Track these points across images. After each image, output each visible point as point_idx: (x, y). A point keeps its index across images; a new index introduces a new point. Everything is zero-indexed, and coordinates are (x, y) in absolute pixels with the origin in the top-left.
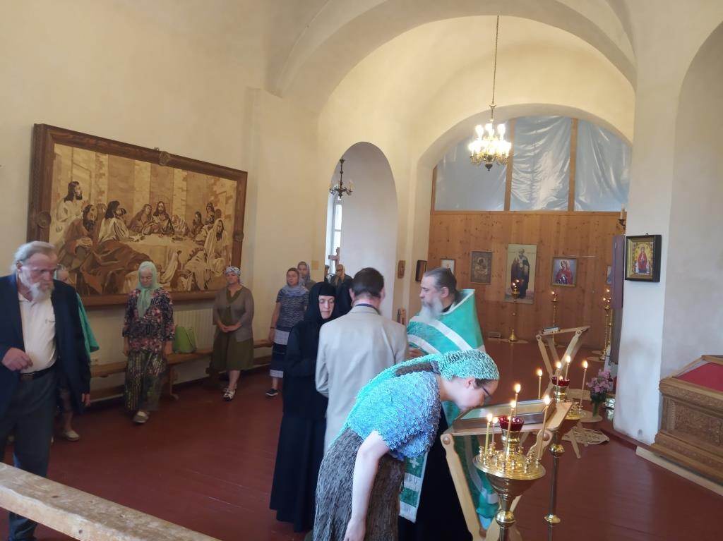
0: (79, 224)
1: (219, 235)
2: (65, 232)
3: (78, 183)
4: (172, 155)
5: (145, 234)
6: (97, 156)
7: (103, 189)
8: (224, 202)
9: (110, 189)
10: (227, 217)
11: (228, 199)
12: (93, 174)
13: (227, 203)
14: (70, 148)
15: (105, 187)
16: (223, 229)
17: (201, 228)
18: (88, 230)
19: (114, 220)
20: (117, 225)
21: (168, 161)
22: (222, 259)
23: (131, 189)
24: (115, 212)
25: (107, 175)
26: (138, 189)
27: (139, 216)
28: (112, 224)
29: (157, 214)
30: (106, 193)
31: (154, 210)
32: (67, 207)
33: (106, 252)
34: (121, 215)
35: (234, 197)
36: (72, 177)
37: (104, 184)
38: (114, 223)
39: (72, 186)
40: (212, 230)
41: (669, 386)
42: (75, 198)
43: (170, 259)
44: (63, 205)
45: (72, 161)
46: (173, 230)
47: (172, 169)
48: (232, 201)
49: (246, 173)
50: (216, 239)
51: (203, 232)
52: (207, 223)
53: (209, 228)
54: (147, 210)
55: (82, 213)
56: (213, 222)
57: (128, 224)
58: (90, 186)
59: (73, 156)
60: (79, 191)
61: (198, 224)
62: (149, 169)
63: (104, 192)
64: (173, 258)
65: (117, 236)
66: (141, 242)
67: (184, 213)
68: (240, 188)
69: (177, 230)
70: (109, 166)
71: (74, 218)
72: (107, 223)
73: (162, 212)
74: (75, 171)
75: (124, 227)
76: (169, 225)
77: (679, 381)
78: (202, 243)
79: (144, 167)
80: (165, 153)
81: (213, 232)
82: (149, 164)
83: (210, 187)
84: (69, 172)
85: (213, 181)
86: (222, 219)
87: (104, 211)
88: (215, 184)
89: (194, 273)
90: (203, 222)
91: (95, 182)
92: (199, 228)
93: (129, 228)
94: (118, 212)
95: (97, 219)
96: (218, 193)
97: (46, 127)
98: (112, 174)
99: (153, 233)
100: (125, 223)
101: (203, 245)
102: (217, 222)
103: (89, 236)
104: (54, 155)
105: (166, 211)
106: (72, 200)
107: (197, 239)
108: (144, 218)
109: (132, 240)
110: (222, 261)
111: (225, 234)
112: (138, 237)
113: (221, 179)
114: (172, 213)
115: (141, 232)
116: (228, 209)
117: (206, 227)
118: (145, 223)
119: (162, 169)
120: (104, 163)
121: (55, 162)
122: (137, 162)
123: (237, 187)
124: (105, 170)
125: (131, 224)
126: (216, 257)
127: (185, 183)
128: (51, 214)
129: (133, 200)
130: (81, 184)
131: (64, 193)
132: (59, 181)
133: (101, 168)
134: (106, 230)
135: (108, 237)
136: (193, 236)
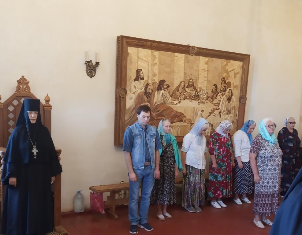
0: (142, 94)
1: (229, 99)
2: (135, 99)
3: (141, 70)
4: (198, 48)
5: (181, 100)
6: (152, 52)
7: (155, 73)
8: (233, 77)
9: (159, 72)
10: (234, 87)
11: (235, 74)
12: (150, 64)
13: (235, 77)
14: (136, 49)
15: (157, 71)
16: (232, 95)
17: (217, 95)
18: (147, 98)
19: (162, 91)
20: (164, 94)
21: (195, 52)
22: (231, 115)
23: (173, 72)
24: (163, 87)
25: (158, 64)
26: (176, 72)
27: (177, 88)
28: (161, 94)
29: (188, 87)
30: (158, 75)
31: (187, 85)
32: (135, 85)
33: (158, 111)
34: (167, 88)
35: (241, 72)
36: (138, 67)
37: (156, 69)
38: (163, 93)
39: (138, 71)
40: (224, 96)
42: (140, 79)
43: (196, 115)
44: (134, 84)
45: (138, 56)
46: (199, 97)
47: (198, 57)
48: (239, 76)
49: (249, 56)
50: (227, 102)
51: (219, 97)
52: (221, 91)
53: (223, 95)
54: (182, 85)
55: (144, 88)
56: (225, 91)
57: (171, 94)
58: (148, 72)
59: (138, 54)
60: (142, 75)
61: (215, 92)
62: (184, 58)
63: (156, 75)
64: (199, 114)
65: (164, 101)
66: (179, 105)
67: (206, 86)
68: (245, 67)
69: (201, 96)
70: (160, 59)
71: (139, 91)
72: (158, 93)
73: (191, 85)
74: (140, 63)
75: (168, 96)
76: (196, 93)
78: (218, 104)
79: (180, 57)
80: (193, 47)
81: (225, 97)
82: (183, 55)
83: (223, 67)
84: (137, 64)
85: (225, 63)
86: (232, 88)
87: (157, 86)
88: (227, 65)
89: (212, 124)
90: (219, 91)
91: (151, 69)
92: (216, 94)
93: (171, 96)
94: (165, 87)
95: (152, 92)
96: (228, 71)
97: (123, 37)
98: (161, 64)
99: (186, 99)
100: (169, 93)
101: (219, 107)
102: (228, 90)
103: (148, 102)
104: (127, 54)
105: (195, 85)
106: (138, 80)
107: (215, 102)
108: (180, 90)
109: (173, 103)
110: (231, 116)
111: (233, 98)
112: (177, 102)
113: (231, 61)
114: (198, 86)
115: (179, 99)
116: (236, 81)
117: (220, 94)
118: (181, 92)
119: (192, 58)
120: (156, 56)
121: (128, 58)
122: (176, 54)
123: (243, 66)
124: (157, 61)
125: (173, 94)
126: (227, 114)
127: (207, 66)
128: (127, 89)
129: (174, 78)
130: (143, 71)
131: (134, 77)
132: (131, 69)
133: (154, 60)
134: (158, 98)
135: (159, 102)
136: (211, 100)
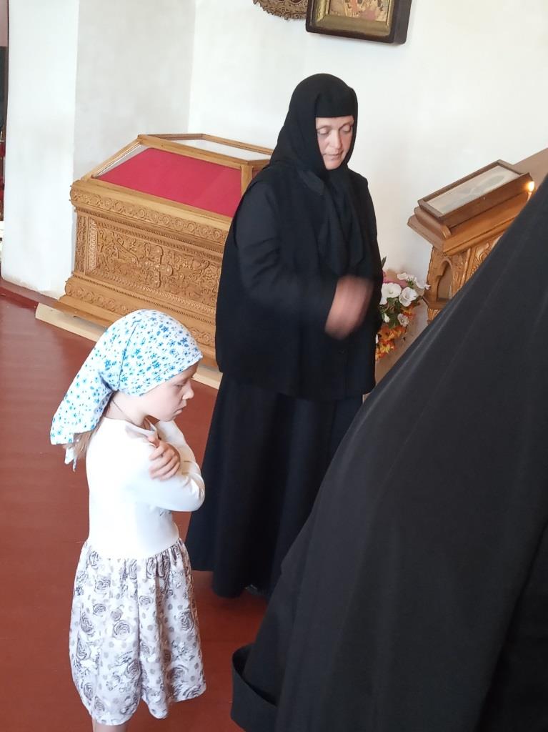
41: (88, 193)
77: (102, 183)
